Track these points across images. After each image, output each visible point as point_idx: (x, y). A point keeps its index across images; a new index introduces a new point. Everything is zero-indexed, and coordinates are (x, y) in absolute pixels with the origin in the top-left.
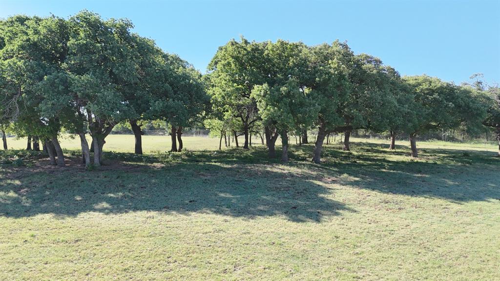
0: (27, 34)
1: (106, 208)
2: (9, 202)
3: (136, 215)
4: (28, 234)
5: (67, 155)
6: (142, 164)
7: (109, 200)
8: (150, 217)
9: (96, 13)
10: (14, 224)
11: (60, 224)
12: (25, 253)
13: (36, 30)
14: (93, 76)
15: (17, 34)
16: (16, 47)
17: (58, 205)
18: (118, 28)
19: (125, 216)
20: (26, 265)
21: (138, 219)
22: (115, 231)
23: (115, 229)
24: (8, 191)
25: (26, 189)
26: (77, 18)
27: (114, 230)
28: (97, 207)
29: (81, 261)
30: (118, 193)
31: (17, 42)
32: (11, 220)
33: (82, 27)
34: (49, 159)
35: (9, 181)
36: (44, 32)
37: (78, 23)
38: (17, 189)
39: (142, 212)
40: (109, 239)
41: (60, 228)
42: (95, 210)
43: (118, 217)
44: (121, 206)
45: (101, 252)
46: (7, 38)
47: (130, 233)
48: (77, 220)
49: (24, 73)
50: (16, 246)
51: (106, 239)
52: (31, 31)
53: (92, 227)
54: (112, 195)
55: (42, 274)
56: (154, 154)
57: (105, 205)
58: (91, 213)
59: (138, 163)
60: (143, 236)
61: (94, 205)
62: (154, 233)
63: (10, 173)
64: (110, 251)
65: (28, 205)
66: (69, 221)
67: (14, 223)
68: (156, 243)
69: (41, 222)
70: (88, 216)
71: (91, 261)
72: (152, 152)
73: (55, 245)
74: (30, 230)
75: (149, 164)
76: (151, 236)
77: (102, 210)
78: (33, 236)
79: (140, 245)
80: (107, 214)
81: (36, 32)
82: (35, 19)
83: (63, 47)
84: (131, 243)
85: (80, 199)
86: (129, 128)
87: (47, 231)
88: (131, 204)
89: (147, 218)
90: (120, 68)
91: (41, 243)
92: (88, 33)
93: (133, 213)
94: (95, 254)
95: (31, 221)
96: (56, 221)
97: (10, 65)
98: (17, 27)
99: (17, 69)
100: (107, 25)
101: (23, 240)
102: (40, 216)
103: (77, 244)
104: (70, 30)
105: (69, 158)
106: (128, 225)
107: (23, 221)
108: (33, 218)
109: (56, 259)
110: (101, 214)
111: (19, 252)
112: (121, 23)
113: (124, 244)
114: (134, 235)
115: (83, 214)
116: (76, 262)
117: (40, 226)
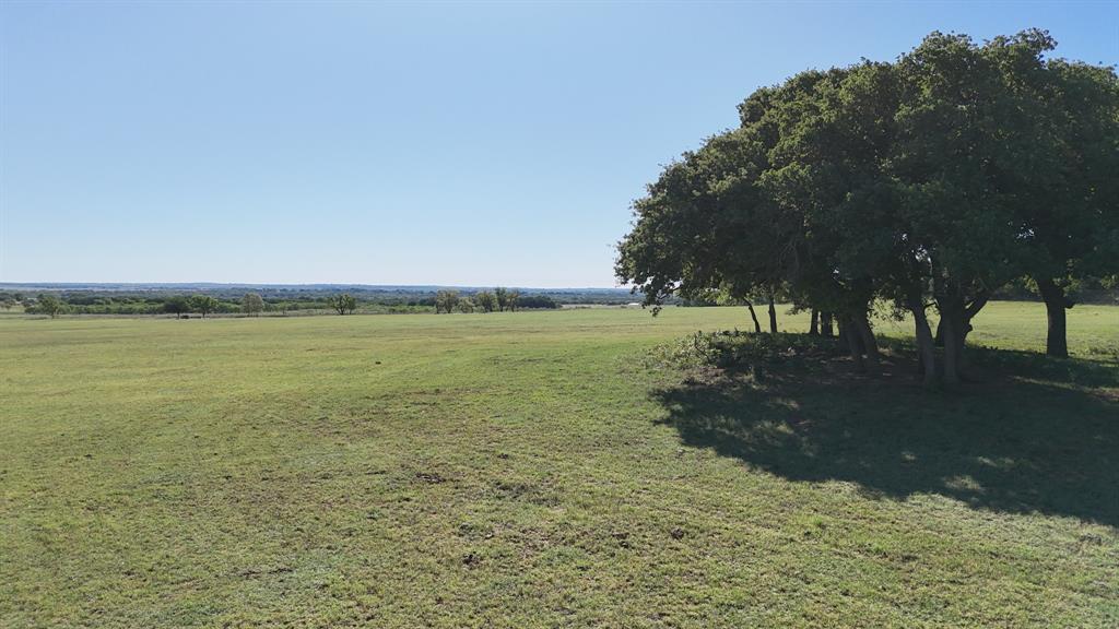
0: (816, 110)
1: (974, 492)
2: (779, 444)
3: (1052, 524)
4: (812, 519)
5: (886, 351)
6: (1066, 386)
7: (979, 473)
8: (1091, 539)
9: (961, 33)
10: (788, 493)
11: (871, 510)
12: (806, 558)
13: (834, 100)
14: (948, 183)
15: (800, 114)
16: (798, 139)
17: (868, 465)
18: (1012, 57)
19: (1019, 521)
20: (810, 586)
21: (1056, 536)
22: (997, 556)
23: (994, 551)
24: (779, 423)
25: (808, 421)
26: (917, 56)
27: (991, 553)
28: (951, 485)
29: (916, 608)
30: (1001, 459)
31: (800, 130)
32: (781, 483)
33: (927, 73)
34: (849, 358)
35: (779, 401)
36: (848, 102)
37: (919, 67)
38: (792, 418)
39: (1065, 520)
40: (979, 572)
41: (871, 520)
42: (946, 492)
43: (1001, 520)
44: (1012, 494)
45: (960, 600)
46: (783, 125)
47: (1035, 571)
48: (908, 508)
49: (809, 191)
50: (792, 540)
51: (974, 570)
52: (825, 102)
53: (939, 532)
54: (987, 461)
55: (837, 616)
56: (1100, 357)
57: (970, 483)
58: (938, 496)
59: (1056, 384)
60: (1071, 588)
61: (944, 479)
62: (1103, 586)
63: (781, 383)
64: (983, 604)
65: (811, 454)
66: (891, 508)
67: (789, 489)
68: (1108, 616)
69: (836, 498)
70: (931, 504)
71: (940, 618)
72: (1096, 351)
73: (861, 557)
74: (816, 510)
75: (1087, 389)
76: (1092, 592)
77: (961, 495)
78: (820, 525)
79: (1060, 610)
80: (975, 507)
81: (835, 103)
82: (833, 75)
83: (884, 125)
84: (1037, 597)
85: (913, 458)
86: (1032, 290)
87: (846, 521)
88: (1035, 492)
89: (1082, 540)
90: (1015, 155)
91: (836, 546)
92: (941, 83)
93: (1043, 518)
94: (947, 604)
95: (817, 492)
96: (864, 503)
97: (786, 177)
98: (800, 99)
99: (798, 183)
100: (985, 57)
101: (803, 531)
102: (832, 484)
103: (906, 567)
104: (901, 85)
105: (890, 358)
106: (1029, 548)
107: (803, 488)
108: (821, 485)
109: (865, 589)
110: (961, 504)
111: (796, 554)
112: (1022, 44)
113: (1019, 597)
114: (1045, 578)
115: (918, 498)
116: (907, 609)
117: (835, 507)
